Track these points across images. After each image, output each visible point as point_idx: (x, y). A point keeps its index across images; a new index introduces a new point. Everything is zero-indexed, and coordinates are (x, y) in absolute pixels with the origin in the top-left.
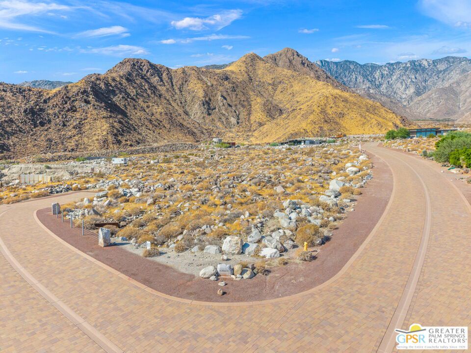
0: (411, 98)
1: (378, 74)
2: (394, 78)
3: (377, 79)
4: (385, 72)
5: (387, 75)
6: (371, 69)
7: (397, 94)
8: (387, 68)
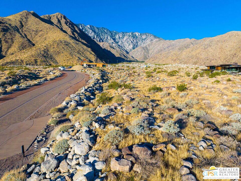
0: (131, 50)
1: (117, 36)
2: (124, 39)
3: (117, 39)
4: (121, 36)
5: (121, 37)
6: (114, 34)
7: (125, 47)
8: (121, 34)
